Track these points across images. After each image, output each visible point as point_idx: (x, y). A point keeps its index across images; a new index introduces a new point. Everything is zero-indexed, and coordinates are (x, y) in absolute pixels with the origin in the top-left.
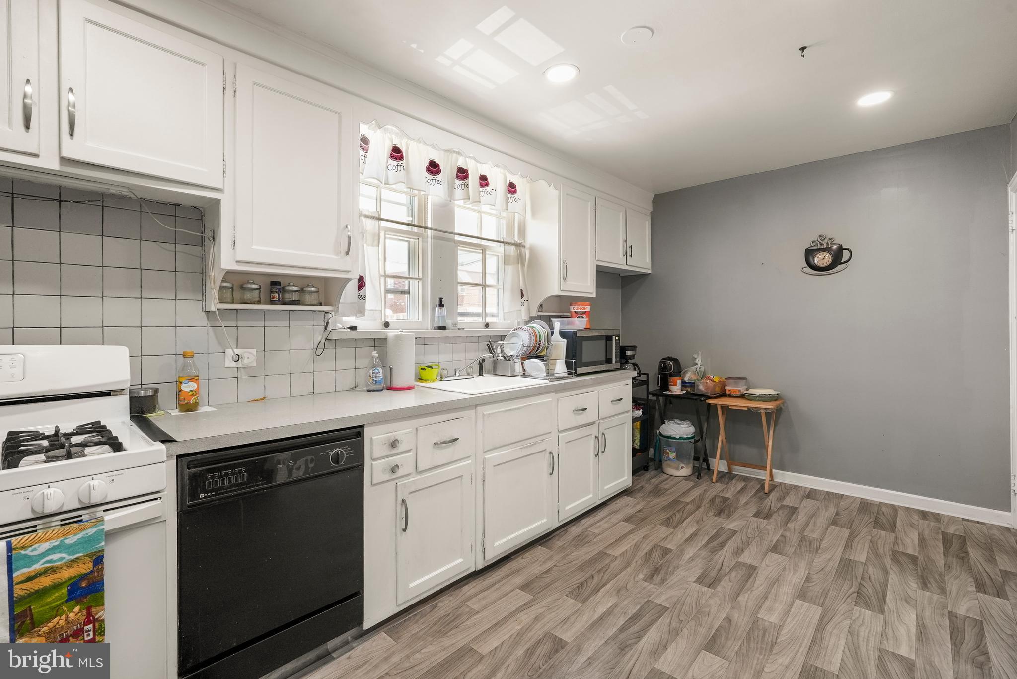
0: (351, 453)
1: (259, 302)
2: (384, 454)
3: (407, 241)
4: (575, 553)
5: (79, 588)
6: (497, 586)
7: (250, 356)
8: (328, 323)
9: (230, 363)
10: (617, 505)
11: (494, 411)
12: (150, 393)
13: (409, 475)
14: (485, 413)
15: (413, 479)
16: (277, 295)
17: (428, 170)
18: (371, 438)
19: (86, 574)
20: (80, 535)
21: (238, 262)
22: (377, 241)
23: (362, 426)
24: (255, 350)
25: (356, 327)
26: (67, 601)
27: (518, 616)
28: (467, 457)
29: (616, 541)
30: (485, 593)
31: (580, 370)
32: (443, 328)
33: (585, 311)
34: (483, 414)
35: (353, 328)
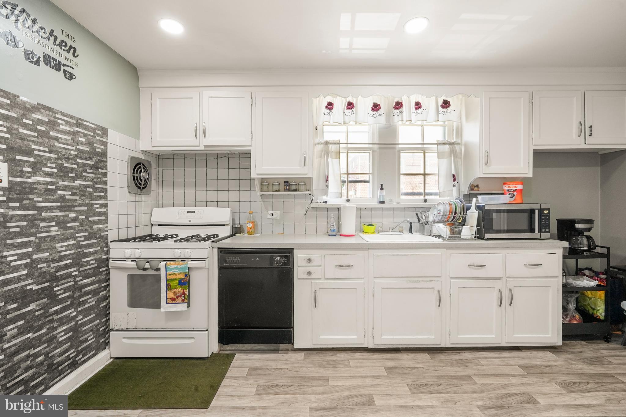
0: (285, 260)
1: (279, 191)
2: (304, 265)
3: (368, 152)
4: (447, 368)
5: (181, 282)
6: (375, 361)
7: (277, 214)
8: (312, 200)
9: (269, 217)
10: (531, 354)
11: (383, 254)
12: (239, 226)
13: (320, 279)
14: (375, 254)
15: (322, 282)
16: (286, 187)
17: (372, 110)
18: (297, 256)
19: (183, 279)
20: (181, 266)
21: (257, 174)
22: (339, 156)
23: (293, 249)
24: (279, 212)
25: (327, 201)
26: (178, 285)
27: (367, 379)
28: (361, 278)
29: (492, 375)
30: (365, 361)
31: (487, 236)
32: (383, 202)
33: (516, 188)
34: (373, 254)
35: (326, 202)
